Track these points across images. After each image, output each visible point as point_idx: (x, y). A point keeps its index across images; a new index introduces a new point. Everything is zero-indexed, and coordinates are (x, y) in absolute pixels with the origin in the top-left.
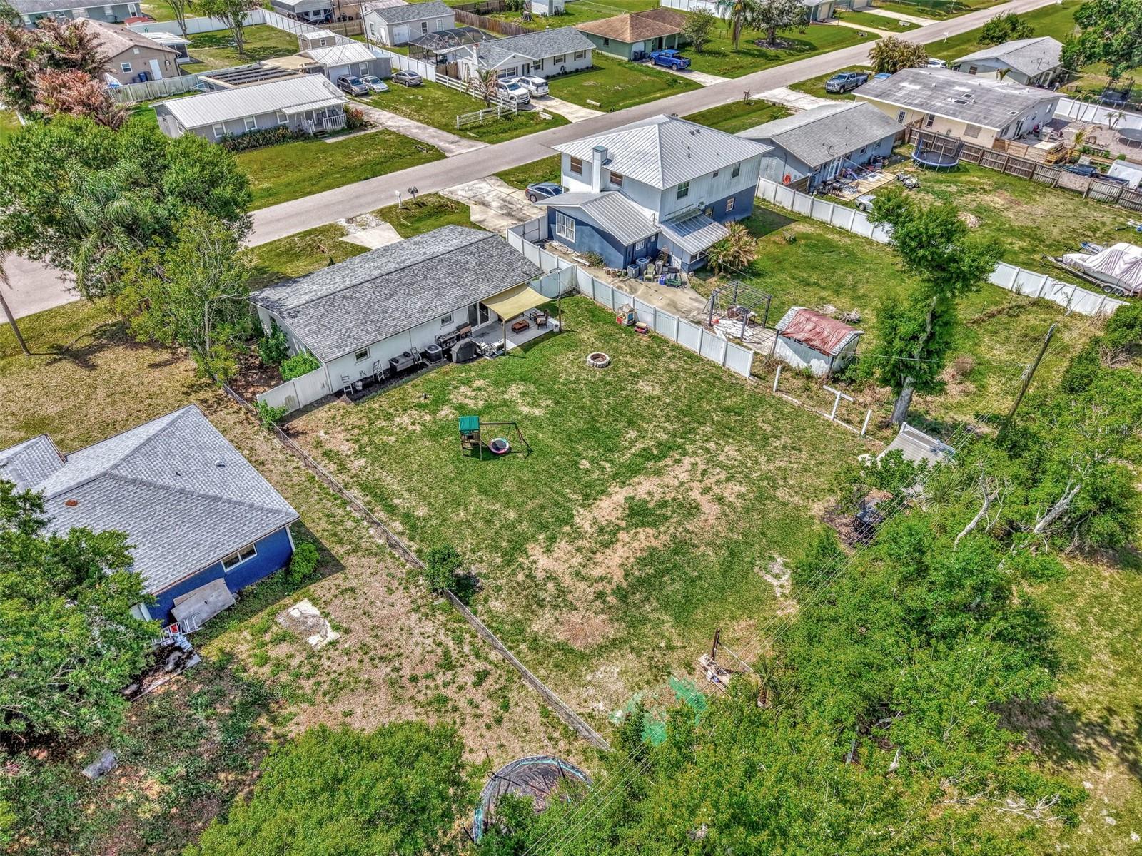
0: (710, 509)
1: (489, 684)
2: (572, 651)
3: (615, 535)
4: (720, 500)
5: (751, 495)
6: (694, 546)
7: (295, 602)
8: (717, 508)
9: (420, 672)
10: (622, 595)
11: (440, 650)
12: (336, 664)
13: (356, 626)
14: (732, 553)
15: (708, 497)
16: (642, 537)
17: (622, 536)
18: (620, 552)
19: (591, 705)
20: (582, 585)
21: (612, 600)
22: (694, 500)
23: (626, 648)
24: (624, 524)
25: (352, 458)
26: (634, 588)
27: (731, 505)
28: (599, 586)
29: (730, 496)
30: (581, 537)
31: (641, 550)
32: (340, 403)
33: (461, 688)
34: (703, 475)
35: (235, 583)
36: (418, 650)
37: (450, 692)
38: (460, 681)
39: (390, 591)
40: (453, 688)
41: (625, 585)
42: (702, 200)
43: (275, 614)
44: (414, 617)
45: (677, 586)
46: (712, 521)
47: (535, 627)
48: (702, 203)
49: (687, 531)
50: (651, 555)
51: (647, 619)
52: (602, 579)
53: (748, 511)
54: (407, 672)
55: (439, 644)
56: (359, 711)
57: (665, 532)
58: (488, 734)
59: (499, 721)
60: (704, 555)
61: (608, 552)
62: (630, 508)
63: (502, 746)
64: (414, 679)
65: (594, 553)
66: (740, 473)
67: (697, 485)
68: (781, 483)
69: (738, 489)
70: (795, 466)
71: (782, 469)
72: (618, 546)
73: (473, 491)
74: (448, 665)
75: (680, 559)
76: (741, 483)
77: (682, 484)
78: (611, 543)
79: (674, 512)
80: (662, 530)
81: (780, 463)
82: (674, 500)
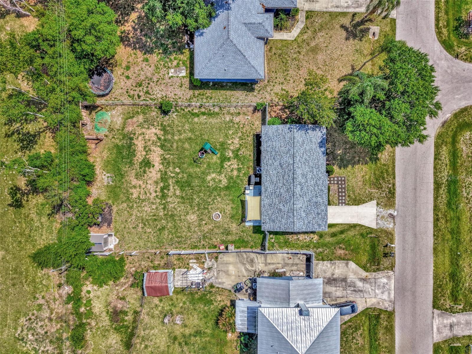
0: (134, 182)
1: (136, 96)
2: (129, 118)
3: (146, 152)
4: (135, 187)
5: (130, 197)
6: (129, 167)
7: (187, 73)
8: (133, 183)
9: (149, 86)
10: (131, 139)
11: (152, 93)
12: (163, 71)
13: (170, 81)
14: (121, 174)
15: (138, 185)
16: (140, 157)
17: (144, 153)
19: (116, 111)
20: (140, 132)
21: (132, 136)
22: (140, 180)
23: (121, 129)
24: (147, 157)
25: (231, 118)
26: (131, 143)
27: (131, 188)
28: (137, 135)
29: (133, 190)
30: (152, 144)
31: (137, 153)
33: (140, 91)
34: (145, 192)
36: (155, 89)
37: (141, 88)
38: (141, 92)
39: (175, 95)
40: (141, 89)
41: (133, 141)
43: (186, 67)
44: (164, 95)
45: (124, 153)
46: (131, 178)
47: (141, 116)
49: (133, 169)
50: (134, 154)
51: (123, 139)
52: (138, 138)
53: (128, 191)
54: (151, 83)
55: (153, 94)
56: (150, 69)
57: (137, 164)
58: (127, 88)
59: (127, 92)
60: (126, 167)
61: (143, 146)
62: (150, 163)
63: (122, 89)
64: (149, 84)
65: (145, 142)
66: (139, 202)
67: (143, 186)
68: (128, 209)
69: (135, 196)
70: (130, 220)
71: (131, 215)
72: (142, 149)
73: (193, 136)
74: (147, 92)
75: (129, 161)
76: (136, 199)
77: (147, 183)
78: (145, 149)
79: (140, 172)
80: (138, 164)
81: (134, 217)
82: (144, 176)
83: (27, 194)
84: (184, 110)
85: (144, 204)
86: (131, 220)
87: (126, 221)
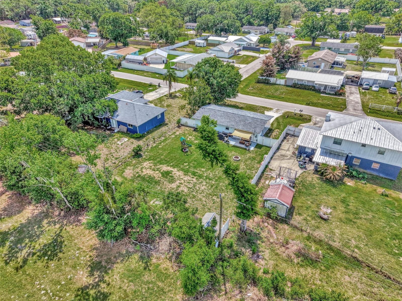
4: (179, 187)
5: (184, 193)
7: (127, 138)
8: (175, 187)
9: (114, 156)
10: (139, 176)
11: (120, 157)
12: (113, 146)
13: (123, 146)
16: (158, 175)
17: (157, 172)
18: (151, 172)
20: (140, 169)
21: (137, 175)
22: (176, 182)
24: (161, 171)
25: (174, 135)
27: (177, 190)
29: (181, 189)
30: (155, 166)
31: (153, 176)
32: (192, 129)
34: (188, 182)
35: (128, 130)
36: (119, 154)
38: (113, 161)
40: (111, 160)
42: (352, 152)
43: (124, 137)
44: (128, 152)
46: (169, 187)
47: (128, 167)
48: (350, 153)
49: (163, 183)
52: (142, 171)
64: (112, 155)
66: (193, 190)
67: (182, 181)
68: (194, 200)
69: (186, 190)
70: (204, 203)
71: (201, 200)
72: (153, 172)
73: (169, 151)
74: (116, 159)
75: (154, 183)
76: (189, 190)
77: (182, 179)
78: (154, 171)
79: (169, 179)
80: (162, 178)
81: (204, 199)
82: (175, 178)
83: (100, 281)
84: (148, 149)
85: (197, 187)
86: (205, 201)
87: (203, 205)
